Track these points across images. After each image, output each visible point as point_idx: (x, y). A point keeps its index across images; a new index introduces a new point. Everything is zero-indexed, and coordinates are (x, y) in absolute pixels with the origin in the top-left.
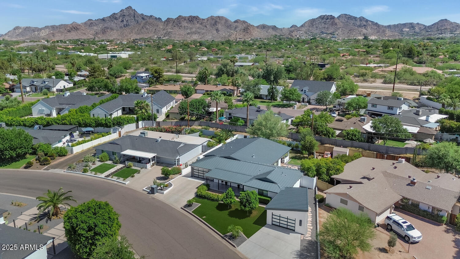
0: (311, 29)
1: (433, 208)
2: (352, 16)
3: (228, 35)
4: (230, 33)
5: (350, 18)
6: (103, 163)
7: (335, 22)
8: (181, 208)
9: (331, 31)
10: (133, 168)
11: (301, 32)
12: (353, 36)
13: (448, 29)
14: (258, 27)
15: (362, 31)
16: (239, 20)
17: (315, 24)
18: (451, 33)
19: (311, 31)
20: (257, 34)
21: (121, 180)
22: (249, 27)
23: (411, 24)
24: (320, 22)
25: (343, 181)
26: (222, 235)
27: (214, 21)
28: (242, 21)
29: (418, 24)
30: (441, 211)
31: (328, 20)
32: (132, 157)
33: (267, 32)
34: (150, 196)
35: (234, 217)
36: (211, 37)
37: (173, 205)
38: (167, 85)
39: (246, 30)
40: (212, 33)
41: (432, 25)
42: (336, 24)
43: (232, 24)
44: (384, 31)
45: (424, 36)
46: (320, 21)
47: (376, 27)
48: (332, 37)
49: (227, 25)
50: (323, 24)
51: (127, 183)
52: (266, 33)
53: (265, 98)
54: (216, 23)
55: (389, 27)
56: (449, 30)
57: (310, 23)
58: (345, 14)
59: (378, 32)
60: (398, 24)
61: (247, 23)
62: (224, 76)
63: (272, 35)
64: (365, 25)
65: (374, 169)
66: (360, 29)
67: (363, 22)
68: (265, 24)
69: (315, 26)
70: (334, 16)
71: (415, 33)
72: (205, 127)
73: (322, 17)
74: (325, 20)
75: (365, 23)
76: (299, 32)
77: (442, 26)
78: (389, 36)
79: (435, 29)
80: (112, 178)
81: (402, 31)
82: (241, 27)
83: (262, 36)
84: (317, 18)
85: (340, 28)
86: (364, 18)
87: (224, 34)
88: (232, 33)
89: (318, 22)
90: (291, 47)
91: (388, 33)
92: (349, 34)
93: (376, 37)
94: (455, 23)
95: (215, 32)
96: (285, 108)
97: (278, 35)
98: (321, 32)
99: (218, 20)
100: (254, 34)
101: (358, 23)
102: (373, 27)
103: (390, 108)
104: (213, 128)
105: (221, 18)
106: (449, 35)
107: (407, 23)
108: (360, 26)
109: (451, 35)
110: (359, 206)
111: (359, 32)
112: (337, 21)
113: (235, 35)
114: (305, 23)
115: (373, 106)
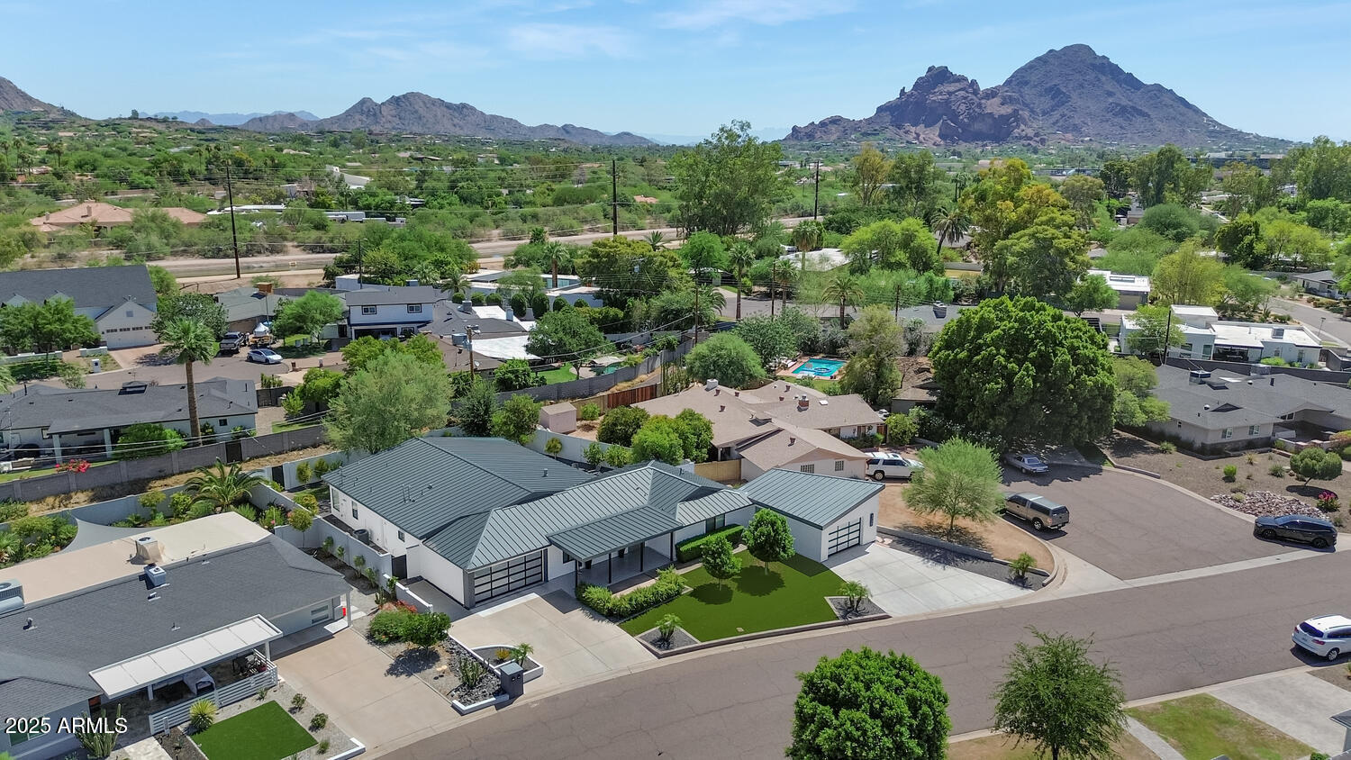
8: (659, 657)
34: (520, 708)
103: (414, 308)
115: (366, 311)
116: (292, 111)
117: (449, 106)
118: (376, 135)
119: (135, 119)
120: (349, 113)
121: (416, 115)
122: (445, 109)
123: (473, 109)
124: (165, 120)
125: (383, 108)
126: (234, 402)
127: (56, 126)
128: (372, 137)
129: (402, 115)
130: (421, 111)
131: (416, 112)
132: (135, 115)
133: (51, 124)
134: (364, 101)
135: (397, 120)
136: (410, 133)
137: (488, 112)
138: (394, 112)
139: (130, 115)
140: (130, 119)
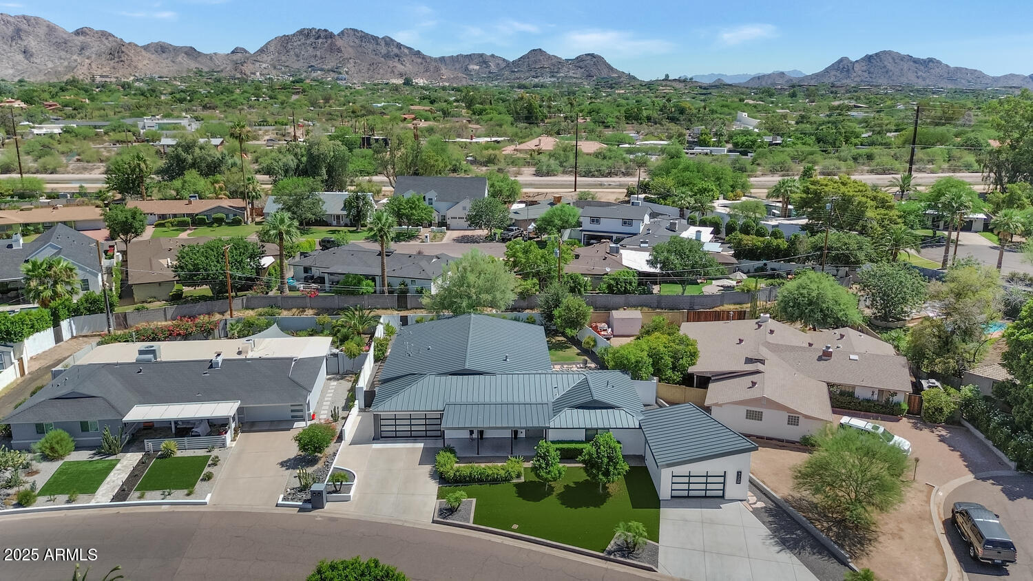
0: (283, 58)
1: (881, 392)
2: (367, 34)
3: (66, 67)
4: (69, 63)
5: (364, 37)
6: (61, 462)
7: (336, 46)
8: (434, 522)
9: (332, 64)
10: (179, 454)
11: (264, 65)
12: (379, 77)
13: (546, 68)
14: (146, 48)
15: (396, 67)
16: (90, 29)
17: (291, 47)
18: (553, 76)
19: (286, 64)
20: (149, 67)
21: (178, 496)
22: (124, 49)
23: (481, 55)
24: (304, 44)
25: (716, 376)
26: (601, 554)
27: (11, 28)
28: (97, 32)
29: (493, 56)
30: (895, 394)
31: (320, 41)
32: (142, 426)
33: (173, 62)
34: (316, 517)
35: (581, 507)
36: (11, 71)
37: (405, 521)
38: (31, 209)
39: (116, 54)
40: (12, 61)
41: (520, 59)
42: (339, 50)
43: (70, 39)
44: (437, 69)
45: (508, 81)
46: (303, 41)
47: (420, 60)
48: (338, 79)
49: (55, 41)
50: (310, 49)
51: (207, 500)
52: (173, 64)
53: (335, 223)
54: (18, 34)
55: (442, 59)
56: (547, 70)
57: (280, 44)
58: (352, 29)
59: (426, 71)
60: (457, 56)
61: (114, 36)
62: (191, 175)
63: (189, 70)
64: (397, 56)
65: (741, 341)
66: (391, 63)
67: (392, 50)
68: (164, 43)
69: (292, 53)
70: (332, 32)
71: (491, 75)
72: (266, 310)
73: (306, 32)
74: (314, 41)
75: (396, 51)
76: (257, 64)
77: (535, 62)
78: (448, 80)
79: (525, 68)
80: (141, 497)
81: (467, 69)
82: (98, 48)
83: (165, 72)
84: (294, 35)
85: (350, 58)
86: (392, 40)
87: (50, 65)
88: (76, 61)
89: (299, 43)
90: (261, 99)
91: (446, 72)
92: (370, 73)
93: (426, 82)
94: (555, 57)
95: (21, 57)
96: (403, 243)
97: (206, 69)
98: (309, 67)
99: (24, 26)
100: (140, 66)
101: (384, 50)
102: (415, 61)
103: (626, 222)
104: (289, 309)
105: (33, 21)
106: (549, 79)
107: (474, 54)
108: (387, 56)
109: (553, 79)
110: (789, 416)
111: (390, 70)
112: (339, 43)
113: (86, 66)
114: (268, 44)
115: (593, 221)
116: (781, 70)
117: (916, 61)
118: (837, 87)
119: (666, 80)
120: (827, 71)
121: (884, 70)
122: (912, 63)
123: (939, 62)
124: (685, 81)
125: (856, 65)
126: (425, 270)
127: (616, 86)
128: (834, 89)
129: (872, 70)
130: (890, 66)
131: (885, 67)
132: (667, 78)
133: (614, 85)
134: (841, 60)
135: (866, 74)
136: (868, 85)
137: (952, 65)
138: (864, 68)
139: (663, 77)
140: (663, 80)
